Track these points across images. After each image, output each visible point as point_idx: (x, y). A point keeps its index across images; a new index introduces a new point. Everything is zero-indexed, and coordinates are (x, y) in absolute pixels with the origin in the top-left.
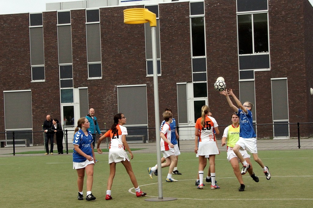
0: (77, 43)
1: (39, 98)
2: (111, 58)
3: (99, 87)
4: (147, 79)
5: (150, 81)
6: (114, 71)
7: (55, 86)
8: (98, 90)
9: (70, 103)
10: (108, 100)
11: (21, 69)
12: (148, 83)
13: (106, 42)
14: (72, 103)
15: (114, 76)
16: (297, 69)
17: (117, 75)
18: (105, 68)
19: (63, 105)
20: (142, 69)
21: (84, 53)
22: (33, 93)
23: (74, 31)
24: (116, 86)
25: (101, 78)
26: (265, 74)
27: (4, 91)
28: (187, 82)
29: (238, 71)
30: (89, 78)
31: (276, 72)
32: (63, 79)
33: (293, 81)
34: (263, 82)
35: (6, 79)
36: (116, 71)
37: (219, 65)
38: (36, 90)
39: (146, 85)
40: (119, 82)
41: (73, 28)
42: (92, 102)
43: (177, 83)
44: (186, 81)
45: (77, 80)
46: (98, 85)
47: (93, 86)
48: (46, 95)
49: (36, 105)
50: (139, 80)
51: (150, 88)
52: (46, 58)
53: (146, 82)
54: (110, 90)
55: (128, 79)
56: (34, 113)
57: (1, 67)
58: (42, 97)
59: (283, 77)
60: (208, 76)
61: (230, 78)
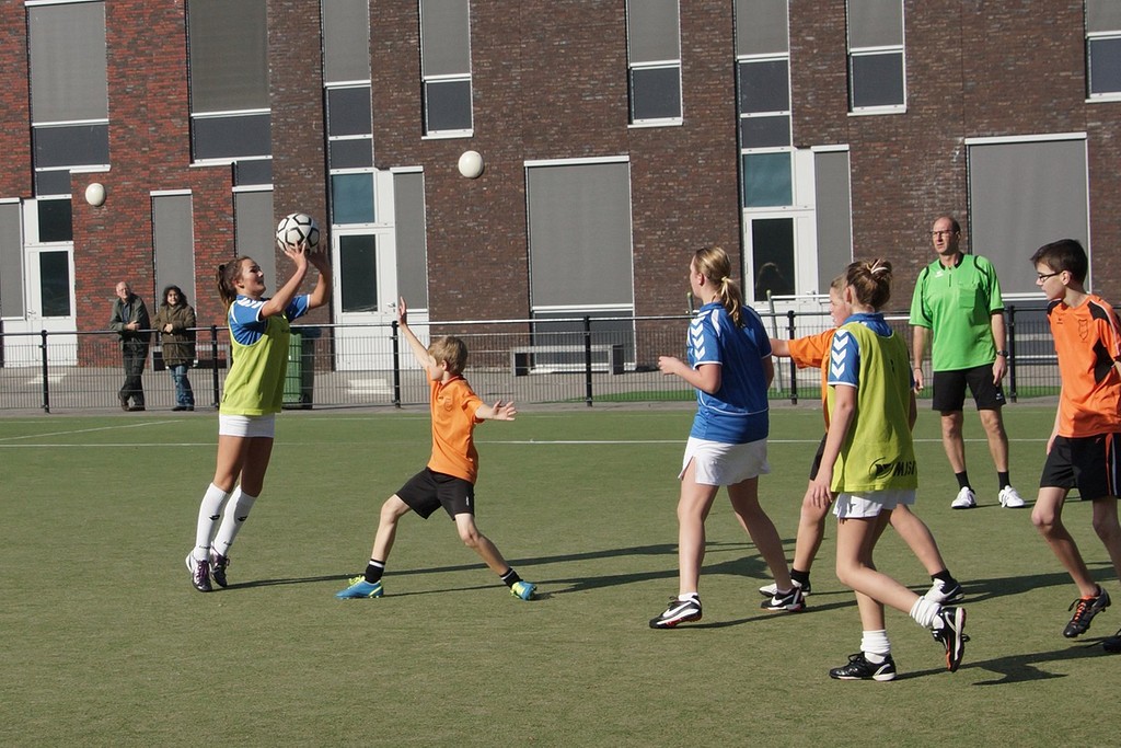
1: (660, 188)
2: (944, 29)
3: (896, 143)
4: (1088, 111)
5: (1099, 121)
6: (954, 81)
7: (720, 143)
8: (889, 157)
9: (781, 208)
10: (930, 193)
11: (592, 77)
12: (1092, 128)
14: (788, 208)
15: (953, 102)
17: (966, 97)
18: (918, 69)
19: (751, 214)
20: (1070, 74)
21: (835, 11)
22: (638, 168)
24: (960, 139)
25: (902, 108)
27: (527, 163)
30: (857, 111)
32: (753, 115)
35: (535, 117)
36: (964, 80)
38: (646, 156)
39: (1083, 135)
40: (973, 127)
42: (867, 204)
45: (807, 118)
46: (890, 135)
47: (871, 141)
48: (686, 175)
49: (648, 213)
50: (1054, 118)
51: (1100, 146)
52: (684, 34)
53: (1087, 122)
54: (938, 156)
55: (1011, 112)
56: (639, 246)
57: (515, 71)
58: (670, 184)
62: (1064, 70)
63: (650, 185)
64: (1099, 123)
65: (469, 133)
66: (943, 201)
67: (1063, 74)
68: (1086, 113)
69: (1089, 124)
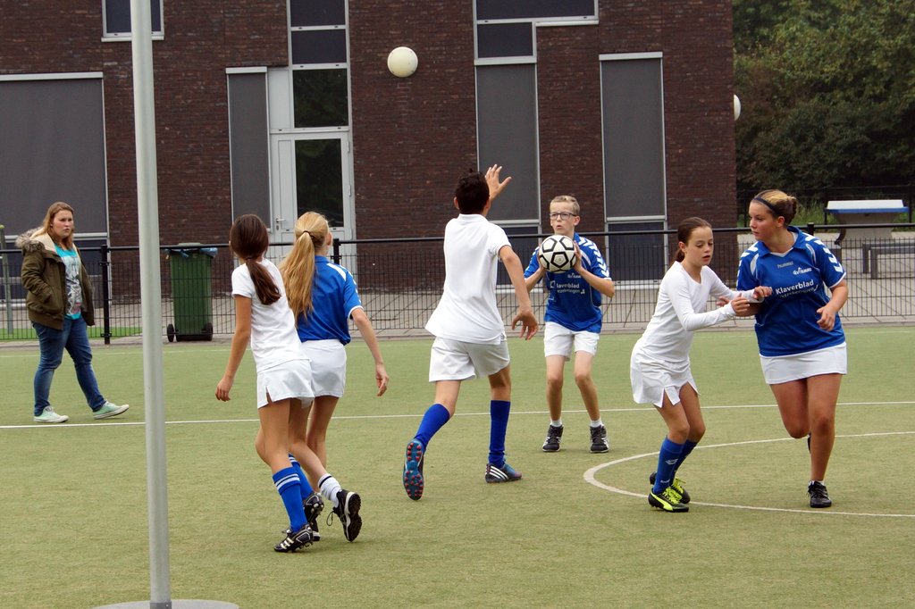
4: (105, 51)
5: (116, 60)
12: (108, 67)
16: (701, 20)
20: (86, 12)
26: (578, 38)
28: (268, 67)
29: (472, 26)
31: (618, 31)
33: (684, 66)
34: (569, 69)
39: (99, 75)
43: (229, 71)
44: (264, 60)
50: (71, 56)
51: (118, 87)
53: (103, 62)
55: (26, 49)
59: (647, 51)
60: (351, 44)
61: (440, 53)
62: (79, 8)
64: (116, 63)
67: (78, 12)
68: (102, 53)
69: (105, 64)
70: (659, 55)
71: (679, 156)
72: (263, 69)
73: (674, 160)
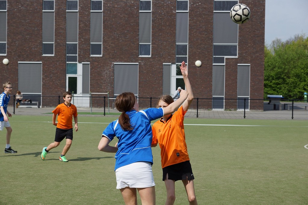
0: (83, 27)
1: (48, 69)
2: (111, 40)
3: (100, 63)
4: (139, 59)
6: (112, 51)
7: (62, 60)
8: (98, 65)
9: (75, 75)
10: (106, 73)
11: (34, 45)
12: (140, 62)
13: (106, 27)
14: (76, 75)
15: (112, 55)
17: (115, 54)
18: (105, 48)
19: (68, 76)
21: (88, 35)
22: (44, 65)
23: (81, 16)
24: (113, 63)
25: (101, 56)
26: (233, 60)
27: (19, 62)
29: (213, 57)
30: (92, 56)
31: (242, 59)
32: (70, 55)
33: (254, 67)
34: (231, 66)
35: (21, 52)
36: (114, 51)
37: (198, 51)
38: (46, 62)
39: (138, 63)
40: (116, 60)
41: (80, 15)
42: (93, 75)
43: (164, 64)
44: (171, 62)
45: (81, 56)
46: (99, 61)
47: (94, 62)
48: (54, 67)
49: (46, 74)
50: (132, 60)
51: (141, 66)
52: (56, 37)
54: (108, 66)
56: (43, 81)
57: (17, 42)
58: (51, 68)
59: (247, 63)
60: (188, 60)
61: (206, 62)
62: (135, 50)
63: (46, 68)
64: (141, 61)
65: (5, 55)
66: (109, 75)
67: (134, 51)
69: (139, 61)
70: (249, 64)
71: (253, 85)
72: (170, 64)
73: (252, 85)
